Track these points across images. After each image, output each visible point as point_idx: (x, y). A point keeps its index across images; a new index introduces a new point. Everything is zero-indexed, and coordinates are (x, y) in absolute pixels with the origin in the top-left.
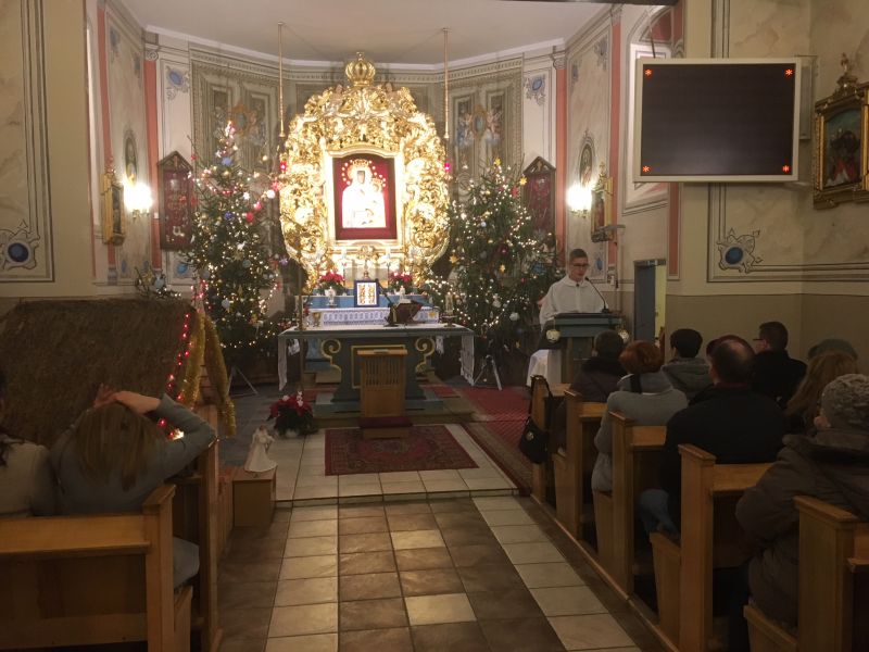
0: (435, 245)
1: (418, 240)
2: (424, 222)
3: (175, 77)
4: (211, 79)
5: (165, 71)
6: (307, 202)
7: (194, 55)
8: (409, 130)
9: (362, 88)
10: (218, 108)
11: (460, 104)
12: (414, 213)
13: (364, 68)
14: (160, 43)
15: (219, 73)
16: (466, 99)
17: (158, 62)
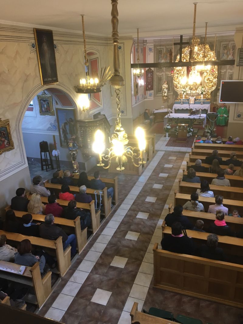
0: (212, 87)
1: (208, 86)
2: (210, 81)
3: (150, 49)
4: (158, 48)
5: (148, 48)
6: (180, 76)
7: (155, 43)
8: (208, 56)
9: (196, 46)
10: (160, 55)
11: (224, 46)
12: (207, 78)
13: (196, 40)
14: (147, 42)
15: (161, 46)
16: (226, 45)
17: (147, 47)
